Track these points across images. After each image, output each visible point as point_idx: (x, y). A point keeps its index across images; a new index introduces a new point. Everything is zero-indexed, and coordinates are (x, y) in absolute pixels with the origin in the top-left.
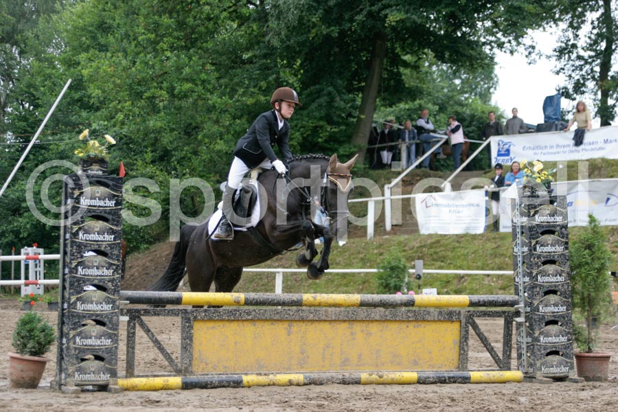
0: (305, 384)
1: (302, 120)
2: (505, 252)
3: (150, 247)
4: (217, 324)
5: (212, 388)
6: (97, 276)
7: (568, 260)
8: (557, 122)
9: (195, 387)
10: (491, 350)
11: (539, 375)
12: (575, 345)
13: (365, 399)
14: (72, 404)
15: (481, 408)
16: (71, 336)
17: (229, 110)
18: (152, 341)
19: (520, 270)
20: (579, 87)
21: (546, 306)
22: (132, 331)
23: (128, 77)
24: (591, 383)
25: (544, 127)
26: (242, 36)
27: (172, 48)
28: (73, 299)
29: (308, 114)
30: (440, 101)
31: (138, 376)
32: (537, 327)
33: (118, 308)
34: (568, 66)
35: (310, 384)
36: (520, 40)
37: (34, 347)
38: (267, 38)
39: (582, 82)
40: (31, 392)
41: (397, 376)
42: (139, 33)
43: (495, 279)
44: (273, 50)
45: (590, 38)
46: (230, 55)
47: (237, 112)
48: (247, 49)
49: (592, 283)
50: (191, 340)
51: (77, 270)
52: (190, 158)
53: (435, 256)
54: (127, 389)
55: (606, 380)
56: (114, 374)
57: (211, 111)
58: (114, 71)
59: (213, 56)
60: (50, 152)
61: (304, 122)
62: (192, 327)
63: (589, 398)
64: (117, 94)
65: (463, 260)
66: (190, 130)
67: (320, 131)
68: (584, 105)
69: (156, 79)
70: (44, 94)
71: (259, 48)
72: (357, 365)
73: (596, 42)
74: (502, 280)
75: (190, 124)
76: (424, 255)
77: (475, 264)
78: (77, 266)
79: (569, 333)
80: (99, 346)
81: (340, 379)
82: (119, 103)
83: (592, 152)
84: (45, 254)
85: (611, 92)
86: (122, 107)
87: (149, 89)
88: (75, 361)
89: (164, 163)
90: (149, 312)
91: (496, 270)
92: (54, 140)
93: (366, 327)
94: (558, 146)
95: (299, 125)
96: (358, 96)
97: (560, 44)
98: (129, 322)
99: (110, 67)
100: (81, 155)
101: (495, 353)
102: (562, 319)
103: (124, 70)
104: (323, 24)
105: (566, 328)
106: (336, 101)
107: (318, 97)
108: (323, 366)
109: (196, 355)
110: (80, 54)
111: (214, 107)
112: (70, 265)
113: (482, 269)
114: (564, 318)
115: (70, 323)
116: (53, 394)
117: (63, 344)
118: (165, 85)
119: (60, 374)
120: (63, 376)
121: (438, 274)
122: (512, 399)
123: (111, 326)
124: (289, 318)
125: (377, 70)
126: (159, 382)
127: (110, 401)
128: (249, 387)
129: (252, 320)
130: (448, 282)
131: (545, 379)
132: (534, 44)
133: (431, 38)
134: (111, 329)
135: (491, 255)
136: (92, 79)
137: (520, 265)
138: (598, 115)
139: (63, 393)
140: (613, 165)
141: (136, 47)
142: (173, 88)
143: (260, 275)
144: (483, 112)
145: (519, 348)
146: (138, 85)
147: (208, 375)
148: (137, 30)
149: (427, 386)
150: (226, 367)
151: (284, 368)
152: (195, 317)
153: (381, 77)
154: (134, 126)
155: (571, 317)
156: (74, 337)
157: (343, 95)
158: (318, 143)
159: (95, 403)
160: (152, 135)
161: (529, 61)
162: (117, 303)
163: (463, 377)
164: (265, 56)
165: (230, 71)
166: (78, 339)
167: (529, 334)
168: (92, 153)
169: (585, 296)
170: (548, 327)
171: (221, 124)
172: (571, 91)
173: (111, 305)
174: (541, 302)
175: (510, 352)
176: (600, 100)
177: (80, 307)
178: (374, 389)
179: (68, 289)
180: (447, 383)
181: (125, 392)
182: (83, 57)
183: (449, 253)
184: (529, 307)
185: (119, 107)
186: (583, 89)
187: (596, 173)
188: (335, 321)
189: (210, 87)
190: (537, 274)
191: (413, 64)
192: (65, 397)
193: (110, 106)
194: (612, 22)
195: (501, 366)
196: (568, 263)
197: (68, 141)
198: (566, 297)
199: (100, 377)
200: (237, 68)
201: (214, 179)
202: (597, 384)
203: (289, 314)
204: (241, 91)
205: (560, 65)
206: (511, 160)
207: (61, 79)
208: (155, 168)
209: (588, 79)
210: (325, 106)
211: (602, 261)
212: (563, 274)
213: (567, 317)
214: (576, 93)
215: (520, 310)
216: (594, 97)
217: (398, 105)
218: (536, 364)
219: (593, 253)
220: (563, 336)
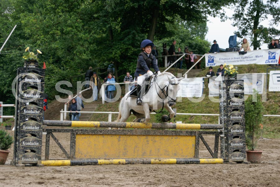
0: (126, 164)
1: (121, 45)
2: (211, 106)
3: (52, 102)
4: (87, 136)
5: (84, 165)
6: (33, 114)
7: (244, 109)
8: (235, 48)
9: (76, 165)
10: (209, 149)
11: (230, 160)
12: (246, 147)
13: (154, 171)
14: (21, 172)
15: (206, 175)
16: (20, 141)
17: (88, 40)
18: (57, 143)
19: (223, 113)
20: (244, 32)
21: (234, 129)
22: (48, 139)
23: (42, 24)
24: (253, 164)
25: (229, 50)
26: (94, 6)
27: (63, 12)
28: (22, 124)
29: (124, 42)
30: (182, 37)
31: (51, 160)
32: (229, 139)
33: (42, 128)
34: (239, 23)
35: (128, 164)
36: (218, 11)
37: (3, 146)
38: (105, 8)
39: (246, 30)
40: (2, 166)
41: (167, 160)
42: (48, 4)
43: (206, 118)
44: (108, 13)
45: (249, 10)
46: (89, 15)
47: (91, 41)
48: (96, 13)
49: (255, 119)
50: (75, 143)
51: (23, 111)
52: (70, 62)
53: (180, 107)
54: (46, 165)
55: (260, 163)
56: (40, 158)
57: (80, 41)
58: (36, 22)
59: (81, 15)
60: (6, 58)
61: (121, 46)
62: (75, 138)
63: (254, 171)
64: (37, 32)
65: (193, 109)
66: (70, 49)
67: (129, 50)
68: (246, 40)
69: (55, 25)
70: (3, 32)
71: (102, 12)
72: (149, 155)
73: (252, 12)
74: (210, 118)
75: (70, 46)
76: (175, 106)
77: (198, 111)
78: (23, 109)
79: (244, 142)
80: (33, 146)
81: (142, 162)
82: (38, 36)
83: (250, 61)
84: (3, 104)
85: (258, 35)
86: (39, 38)
87: (52, 30)
88: (22, 153)
89: (58, 64)
90: (56, 131)
91: (207, 113)
92: (8, 52)
93: (154, 138)
94: (235, 58)
95: (119, 47)
96: (146, 34)
97: (235, 13)
98: (47, 135)
99: (34, 20)
100: (26, 58)
101: (211, 150)
102: (241, 136)
103: (41, 21)
104: (131, 2)
105: (243, 139)
106: (136, 37)
107: (128, 35)
108: (134, 156)
109: (77, 150)
110: (20, 13)
111: (81, 38)
112: (20, 109)
113: (201, 113)
114: (242, 135)
115: (20, 135)
116: (12, 167)
117: (17, 145)
118: (59, 28)
119: (15, 158)
120: (17, 159)
121: (181, 115)
122: (220, 171)
123: (39, 137)
124: (119, 134)
125: (155, 23)
126: (60, 162)
127: (38, 171)
128: (101, 165)
129: (102, 135)
130: (186, 119)
131: (233, 162)
132: (224, 13)
133: (179, 9)
134: (39, 138)
135: (205, 107)
136: (26, 25)
137: (222, 111)
138: (253, 45)
139: (17, 167)
140: (259, 67)
141: (46, 10)
142: (63, 30)
143: (101, 115)
144: (201, 43)
145: (222, 148)
146: (47, 28)
147: (82, 159)
148: (47, 3)
149: (181, 165)
150: (90, 156)
151: (116, 156)
152: (77, 133)
153: (156, 26)
154: (44, 47)
155: (245, 135)
156: (22, 141)
157: (139, 34)
158: (128, 55)
159: (31, 171)
160: (53, 51)
161: (222, 20)
162: (42, 126)
163: (197, 161)
164: (105, 16)
165: (88, 22)
166: (23, 143)
167: (226, 142)
168: (31, 58)
169: (251, 125)
170: (234, 139)
171: (84, 47)
172: (241, 34)
173: (39, 127)
174: (232, 128)
175: (218, 150)
176: (254, 38)
177: (25, 128)
178: (157, 166)
179: (19, 120)
180: (190, 164)
181: (45, 167)
182: (22, 15)
183: (186, 106)
184: (226, 130)
185: (38, 38)
186: (246, 33)
187: (252, 70)
188: (140, 135)
189: (79, 29)
190: (230, 115)
191: (170, 20)
192: (18, 169)
193: (34, 37)
194: (259, 3)
195: (214, 156)
196: (244, 110)
197: (14, 53)
198: (243, 126)
199: (33, 160)
200: (91, 21)
201: (81, 71)
202: (256, 164)
203: (119, 132)
204: (93, 32)
205: (235, 22)
206: (214, 64)
207: (11, 25)
208: (54, 66)
209: (248, 29)
210: (131, 39)
211: (259, 110)
212: (242, 115)
213: (243, 134)
214: (243, 35)
215: (222, 131)
216: (251, 37)
217: (163, 39)
218: (229, 156)
219: (255, 106)
220: (241, 143)
